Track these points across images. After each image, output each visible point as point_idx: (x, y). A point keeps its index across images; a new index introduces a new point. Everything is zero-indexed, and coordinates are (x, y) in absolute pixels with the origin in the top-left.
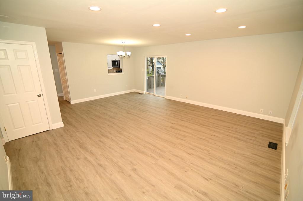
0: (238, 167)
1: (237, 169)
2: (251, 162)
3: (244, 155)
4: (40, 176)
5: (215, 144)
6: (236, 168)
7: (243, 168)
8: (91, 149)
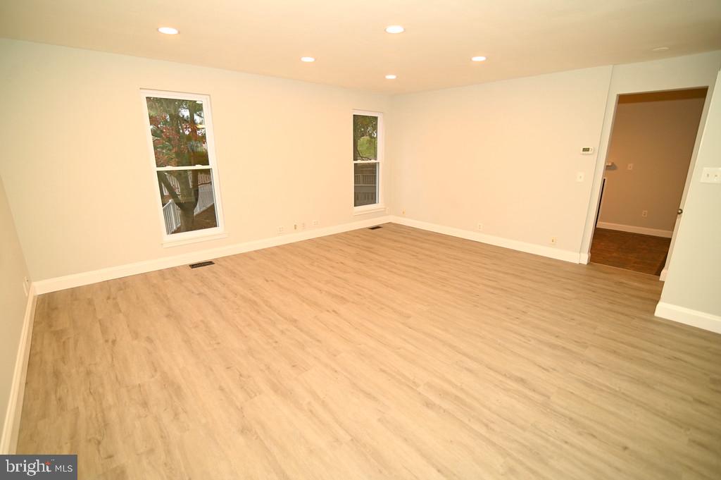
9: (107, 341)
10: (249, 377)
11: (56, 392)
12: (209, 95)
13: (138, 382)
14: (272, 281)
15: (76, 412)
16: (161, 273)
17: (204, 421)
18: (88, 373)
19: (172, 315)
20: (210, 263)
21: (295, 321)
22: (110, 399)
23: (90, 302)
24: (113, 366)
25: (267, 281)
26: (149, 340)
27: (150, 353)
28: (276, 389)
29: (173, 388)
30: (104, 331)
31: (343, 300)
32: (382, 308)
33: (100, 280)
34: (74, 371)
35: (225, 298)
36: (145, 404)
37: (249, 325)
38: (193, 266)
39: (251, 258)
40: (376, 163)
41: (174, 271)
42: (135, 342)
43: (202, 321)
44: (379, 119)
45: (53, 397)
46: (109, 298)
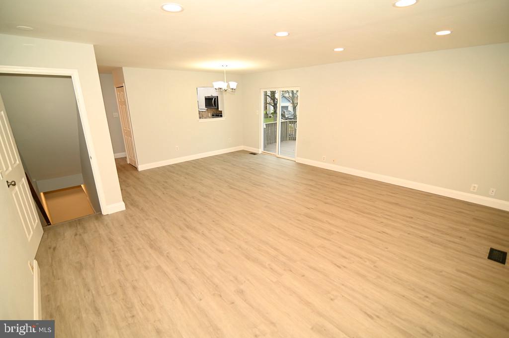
0: (431, 296)
1: (427, 299)
2: (454, 287)
3: (441, 272)
4: (85, 297)
5: (387, 248)
6: (427, 297)
7: (440, 298)
8: (167, 251)
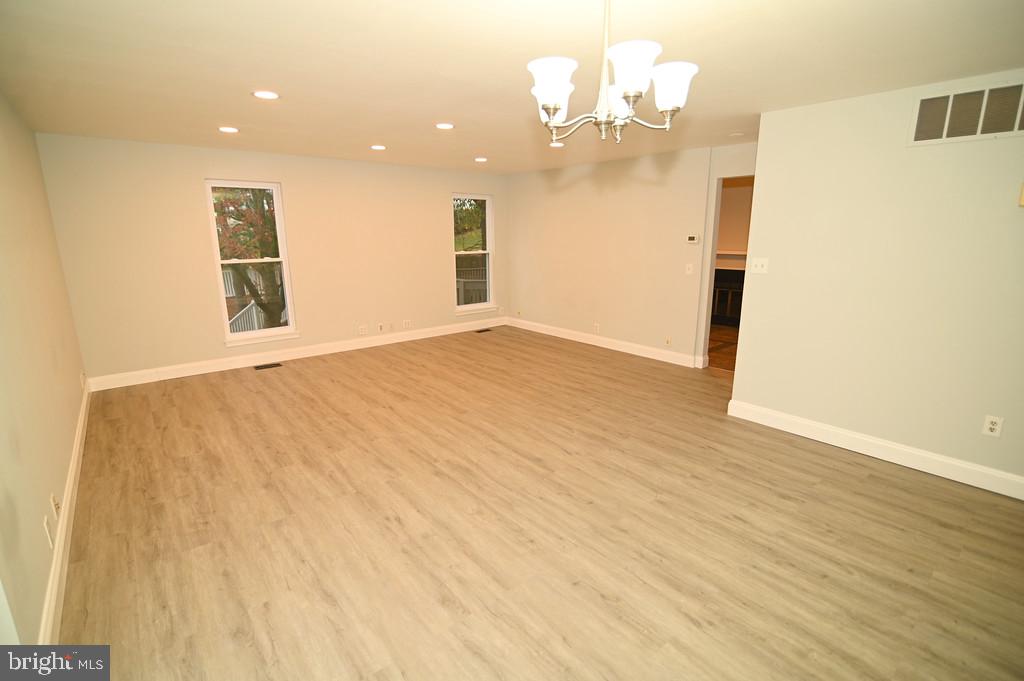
9: (158, 428)
10: (285, 453)
11: (110, 462)
12: (280, 183)
13: (183, 456)
14: (339, 382)
15: (127, 474)
16: (223, 374)
17: (235, 480)
18: (139, 449)
19: (227, 410)
20: (278, 365)
21: (347, 414)
22: (157, 465)
23: (145, 398)
24: (162, 445)
25: (333, 381)
26: (199, 427)
27: (197, 436)
28: (305, 462)
29: (213, 461)
30: (157, 419)
31: (404, 398)
32: (441, 406)
33: (156, 380)
34: (126, 448)
35: (283, 395)
36: (187, 470)
37: (300, 417)
38: (257, 368)
39: (324, 361)
40: (485, 254)
41: (236, 372)
42: (185, 429)
43: (254, 414)
44: (487, 203)
45: (107, 466)
46: (164, 395)
